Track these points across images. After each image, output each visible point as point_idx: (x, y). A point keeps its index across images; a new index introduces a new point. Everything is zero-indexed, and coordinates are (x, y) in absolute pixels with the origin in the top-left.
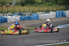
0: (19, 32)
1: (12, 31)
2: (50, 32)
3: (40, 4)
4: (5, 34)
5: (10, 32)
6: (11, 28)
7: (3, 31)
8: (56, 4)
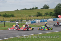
2: (26, 30)
3: (44, 16)
8: (51, 15)
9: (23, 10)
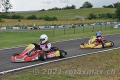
0: (101, 45)
1: (94, 45)
4: (85, 49)
5: (92, 46)
6: (92, 41)
7: (83, 44)
9: (53, 9)
